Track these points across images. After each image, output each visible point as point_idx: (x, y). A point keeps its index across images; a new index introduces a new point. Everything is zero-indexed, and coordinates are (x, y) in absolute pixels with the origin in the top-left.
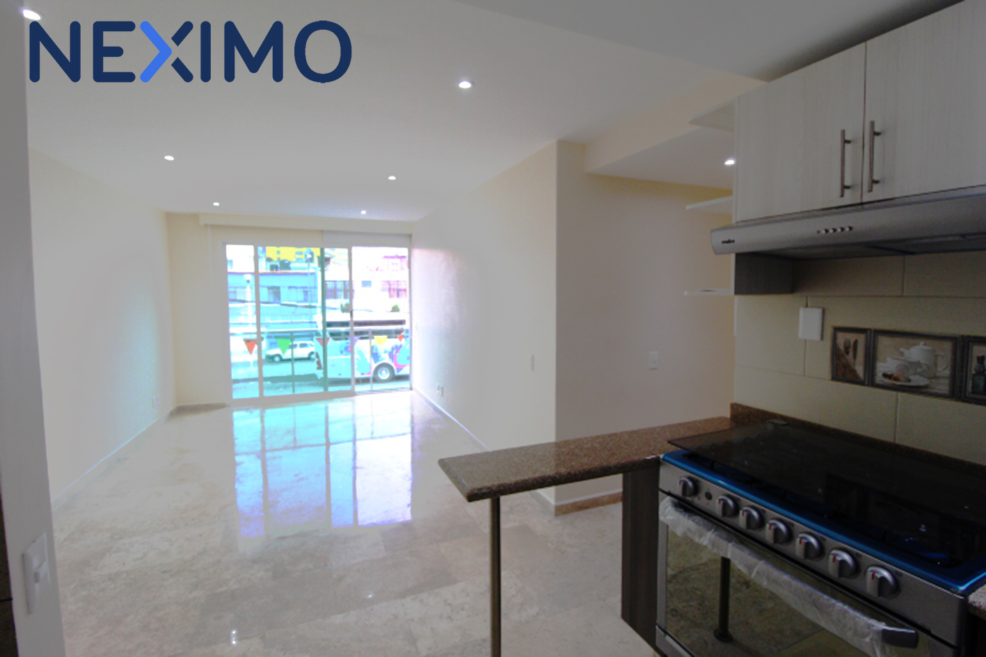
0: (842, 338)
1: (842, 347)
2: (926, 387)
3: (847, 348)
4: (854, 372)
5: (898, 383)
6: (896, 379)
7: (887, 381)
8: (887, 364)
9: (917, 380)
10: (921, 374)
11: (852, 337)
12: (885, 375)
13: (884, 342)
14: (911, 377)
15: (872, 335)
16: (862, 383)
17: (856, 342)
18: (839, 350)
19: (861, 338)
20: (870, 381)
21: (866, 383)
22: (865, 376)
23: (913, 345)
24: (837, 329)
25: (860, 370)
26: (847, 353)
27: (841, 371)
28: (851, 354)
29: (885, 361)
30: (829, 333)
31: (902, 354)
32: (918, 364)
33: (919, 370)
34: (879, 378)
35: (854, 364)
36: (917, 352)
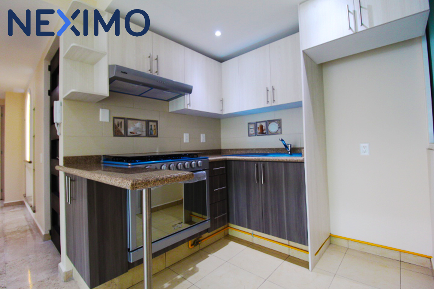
0: (117, 121)
1: (117, 124)
2: (141, 135)
3: (118, 124)
4: (121, 133)
5: (134, 134)
6: (133, 133)
7: (132, 134)
8: (131, 129)
9: (139, 133)
10: (140, 131)
11: (120, 121)
12: (131, 133)
13: (130, 122)
14: (137, 132)
15: (126, 120)
16: (124, 136)
17: (121, 122)
18: (115, 125)
19: (123, 121)
20: (126, 135)
21: (125, 136)
22: (124, 133)
23: (137, 123)
24: (114, 118)
25: (123, 132)
26: (119, 126)
27: (117, 133)
28: (120, 126)
29: (130, 128)
30: (112, 119)
31: (134, 125)
32: (138, 128)
33: (139, 130)
34: (129, 134)
35: (121, 130)
36: (138, 125)
